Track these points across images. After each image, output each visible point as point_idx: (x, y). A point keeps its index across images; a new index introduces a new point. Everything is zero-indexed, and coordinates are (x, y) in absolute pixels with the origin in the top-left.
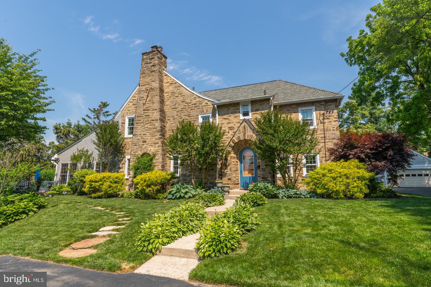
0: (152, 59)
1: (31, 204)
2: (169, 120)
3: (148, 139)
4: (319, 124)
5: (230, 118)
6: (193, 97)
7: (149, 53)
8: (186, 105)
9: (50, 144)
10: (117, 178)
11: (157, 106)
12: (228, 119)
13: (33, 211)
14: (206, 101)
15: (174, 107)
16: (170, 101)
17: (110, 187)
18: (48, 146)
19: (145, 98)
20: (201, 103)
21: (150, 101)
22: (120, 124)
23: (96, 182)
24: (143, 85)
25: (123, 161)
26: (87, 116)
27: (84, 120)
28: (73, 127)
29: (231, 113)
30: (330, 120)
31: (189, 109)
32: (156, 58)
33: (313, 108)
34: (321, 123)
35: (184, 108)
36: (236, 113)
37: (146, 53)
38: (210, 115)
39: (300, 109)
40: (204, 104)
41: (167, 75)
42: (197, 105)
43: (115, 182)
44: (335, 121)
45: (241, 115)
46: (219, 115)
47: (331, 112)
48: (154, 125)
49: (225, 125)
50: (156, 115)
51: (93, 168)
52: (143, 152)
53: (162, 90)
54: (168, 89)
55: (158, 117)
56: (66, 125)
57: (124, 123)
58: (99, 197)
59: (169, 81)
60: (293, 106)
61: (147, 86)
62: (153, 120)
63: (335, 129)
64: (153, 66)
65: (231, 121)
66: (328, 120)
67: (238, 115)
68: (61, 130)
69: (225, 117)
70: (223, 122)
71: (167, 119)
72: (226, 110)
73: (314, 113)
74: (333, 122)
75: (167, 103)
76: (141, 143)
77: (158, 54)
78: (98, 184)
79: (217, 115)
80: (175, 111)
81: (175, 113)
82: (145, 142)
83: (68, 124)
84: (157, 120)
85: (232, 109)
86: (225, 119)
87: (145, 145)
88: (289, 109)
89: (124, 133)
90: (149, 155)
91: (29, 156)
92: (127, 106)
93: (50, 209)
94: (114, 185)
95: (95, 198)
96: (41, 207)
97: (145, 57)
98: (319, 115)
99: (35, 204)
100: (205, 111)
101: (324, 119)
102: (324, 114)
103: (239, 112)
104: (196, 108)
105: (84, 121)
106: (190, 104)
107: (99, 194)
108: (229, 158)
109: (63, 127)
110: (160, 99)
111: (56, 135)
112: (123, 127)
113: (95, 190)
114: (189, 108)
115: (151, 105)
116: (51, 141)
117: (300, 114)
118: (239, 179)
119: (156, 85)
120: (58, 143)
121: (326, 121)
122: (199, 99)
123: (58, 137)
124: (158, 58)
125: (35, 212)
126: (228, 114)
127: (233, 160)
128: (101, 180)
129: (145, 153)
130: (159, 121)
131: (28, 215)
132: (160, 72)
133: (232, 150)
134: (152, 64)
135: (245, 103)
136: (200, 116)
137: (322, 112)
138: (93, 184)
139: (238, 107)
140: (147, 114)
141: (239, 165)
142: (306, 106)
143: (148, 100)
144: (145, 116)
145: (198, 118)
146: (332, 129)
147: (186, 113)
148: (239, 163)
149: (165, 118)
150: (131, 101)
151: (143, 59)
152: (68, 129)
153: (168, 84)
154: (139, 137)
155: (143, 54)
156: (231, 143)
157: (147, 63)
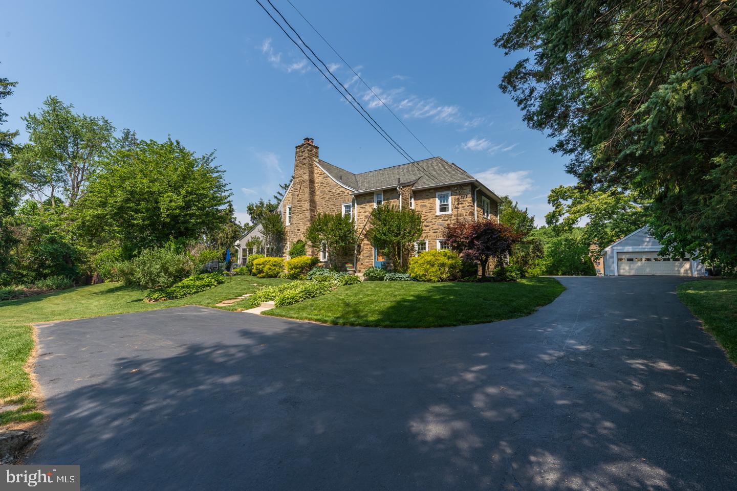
0: (303, 152)
1: (213, 280)
2: (319, 209)
3: (301, 227)
4: (454, 210)
5: (367, 207)
6: (337, 187)
7: (301, 146)
8: (332, 194)
9: (245, 226)
10: (275, 262)
11: (307, 196)
12: (364, 208)
13: (214, 285)
14: (348, 191)
15: (323, 197)
16: (319, 191)
17: (270, 269)
18: (243, 227)
19: (299, 189)
20: (343, 193)
21: (302, 192)
22: (283, 213)
23: (260, 265)
24: (297, 178)
25: (286, 247)
26: (279, 193)
27: (276, 197)
28: (265, 206)
29: (367, 203)
30: (464, 205)
31: (335, 199)
32: (306, 151)
33: (450, 192)
34: (455, 208)
35: (330, 198)
36: (371, 202)
37: (298, 146)
38: (351, 204)
39: (437, 194)
40: (346, 194)
41: (317, 166)
42: (341, 195)
43: (274, 265)
44: (468, 206)
45: (375, 204)
46: (357, 204)
47: (465, 197)
48: (305, 215)
49: (362, 213)
50: (307, 205)
51: (264, 253)
52: (298, 239)
53: (312, 182)
54: (318, 179)
55: (308, 208)
56: (259, 204)
57: (286, 212)
58: (263, 277)
59: (319, 171)
60: (431, 191)
61: (300, 178)
62: (305, 211)
63: (468, 214)
64: (304, 159)
65: (367, 210)
66: (462, 205)
67: (372, 204)
68: (254, 210)
69: (362, 206)
70: (361, 211)
71: (317, 208)
72: (363, 200)
73: (450, 198)
74: (466, 207)
75: (318, 193)
76: (296, 231)
77: (308, 147)
78: (261, 267)
79: (356, 204)
80: (324, 201)
81: (324, 203)
82: (299, 230)
83: (260, 204)
84: (307, 210)
85: (368, 198)
86: (362, 208)
87: (299, 233)
88: (428, 194)
89: (285, 222)
90: (303, 242)
91: (227, 238)
92: (288, 196)
93: (226, 284)
94: (273, 268)
95: (261, 278)
96: (220, 283)
97: (298, 150)
98: (454, 200)
99: (216, 280)
100: (347, 201)
101: (458, 204)
102: (458, 199)
103: (374, 202)
104: (340, 198)
105: (276, 199)
106: (335, 194)
107: (262, 274)
108: (362, 245)
109: (256, 206)
110: (310, 190)
111: (250, 216)
112: (285, 216)
113: (261, 271)
114: (334, 197)
115: (303, 196)
116: (245, 223)
117: (437, 199)
118: (373, 264)
119: (306, 177)
120: (253, 224)
121: (460, 206)
122: (342, 189)
123: (252, 217)
124: (308, 151)
125: (216, 286)
126: (365, 203)
127: (365, 247)
128: (263, 263)
129: (299, 240)
130: (309, 211)
131: (211, 287)
132: (310, 164)
133: (365, 237)
134: (303, 157)
135: (378, 193)
136: (343, 206)
137: (457, 197)
138: (258, 266)
139: (372, 197)
140: (300, 205)
141: (373, 252)
142: (443, 191)
143: (301, 191)
144: (299, 206)
145: (341, 207)
146: (465, 214)
147: (332, 203)
148: (373, 249)
149: (315, 207)
150: (291, 191)
151: (297, 153)
152: (260, 209)
153: (318, 175)
154: (295, 226)
155: (296, 147)
156: (364, 231)
157: (300, 157)
